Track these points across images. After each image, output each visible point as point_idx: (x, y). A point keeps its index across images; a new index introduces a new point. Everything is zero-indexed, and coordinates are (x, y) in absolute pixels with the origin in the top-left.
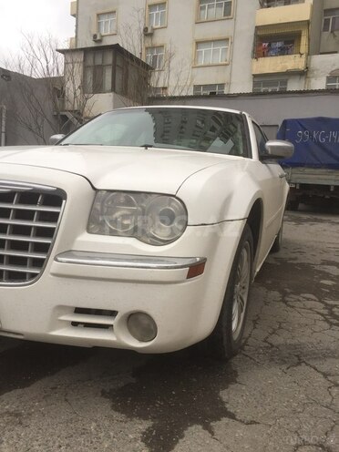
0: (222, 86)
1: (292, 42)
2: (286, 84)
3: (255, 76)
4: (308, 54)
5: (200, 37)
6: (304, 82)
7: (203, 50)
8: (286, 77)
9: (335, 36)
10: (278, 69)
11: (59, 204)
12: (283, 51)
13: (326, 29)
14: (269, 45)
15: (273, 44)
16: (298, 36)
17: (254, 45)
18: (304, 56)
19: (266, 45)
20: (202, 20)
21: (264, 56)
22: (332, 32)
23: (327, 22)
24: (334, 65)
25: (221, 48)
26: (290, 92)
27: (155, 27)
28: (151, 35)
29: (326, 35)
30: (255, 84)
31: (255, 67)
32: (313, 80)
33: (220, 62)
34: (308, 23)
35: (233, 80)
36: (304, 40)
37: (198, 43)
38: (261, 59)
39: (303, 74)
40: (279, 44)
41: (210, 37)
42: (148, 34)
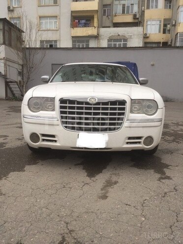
0: (56, 41)
1: (90, 20)
2: (89, 42)
3: (73, 37)
4: (98, 27)
5: (42, 14)
6: (97, 42)
7: (43, 21)
8: (88, 39)
9: (109, 18)
10: (84, 34)
11: (125, 105)
12: (86, 25)
13: (104, 14)
14: (79, 21)
15: (81, 21)
16: (93, 18)
17: (71, 21)
18: (96, 28)
19: (77, 21)
20: (42, 5)
21: (76, 27)
22: (107, 16)
23: (105, 11)
24: (110, 33)
25: (53, 21)
26: (90, 48)
27: (14, 6)
28: (12, 11)
29: (105, 17)
30: (73, 42)
31: (72, 32)
32: (101, 41)
33: (53, 28)
34: (97, 11)
35: (61, 39)
36: (96, 20)
37: (41, 17)
38: (75, 28)
39: (96, 37)
40: (83, 21)
41: (47, 14)
42: (10, 10)
